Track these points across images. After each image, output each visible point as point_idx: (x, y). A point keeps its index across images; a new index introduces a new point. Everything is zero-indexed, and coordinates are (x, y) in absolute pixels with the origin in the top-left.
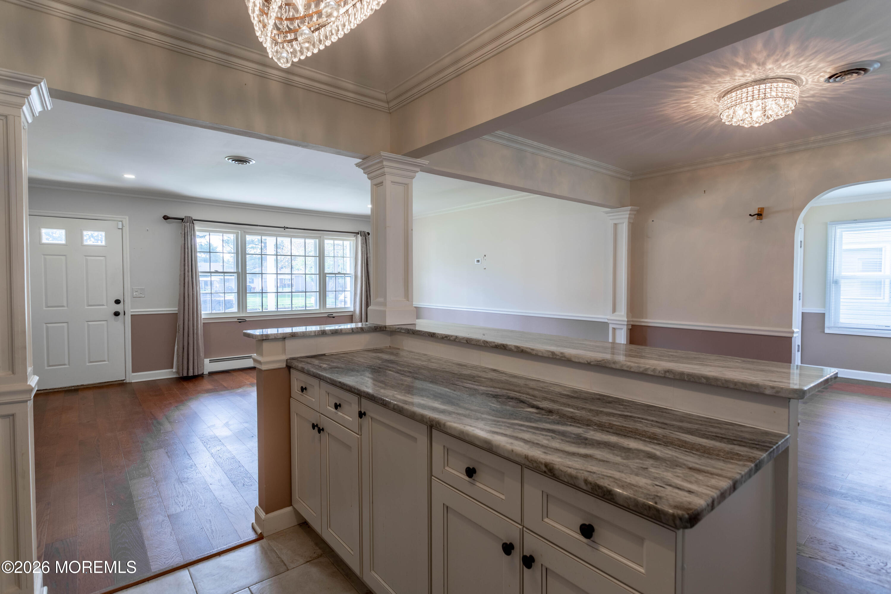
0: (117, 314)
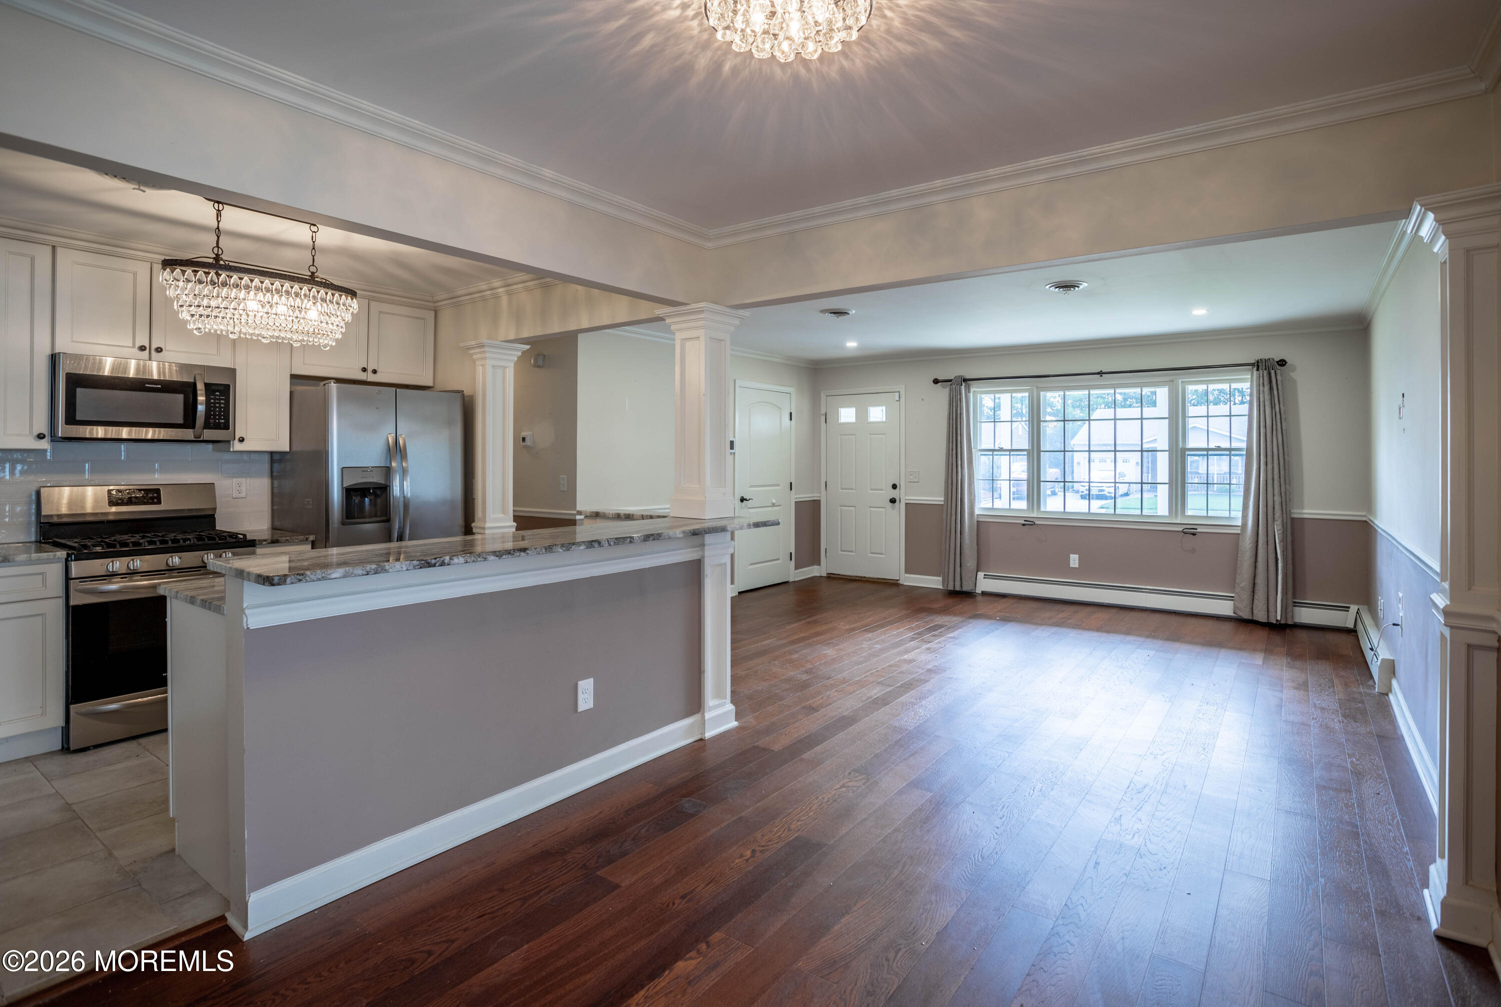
0: (893, 501)
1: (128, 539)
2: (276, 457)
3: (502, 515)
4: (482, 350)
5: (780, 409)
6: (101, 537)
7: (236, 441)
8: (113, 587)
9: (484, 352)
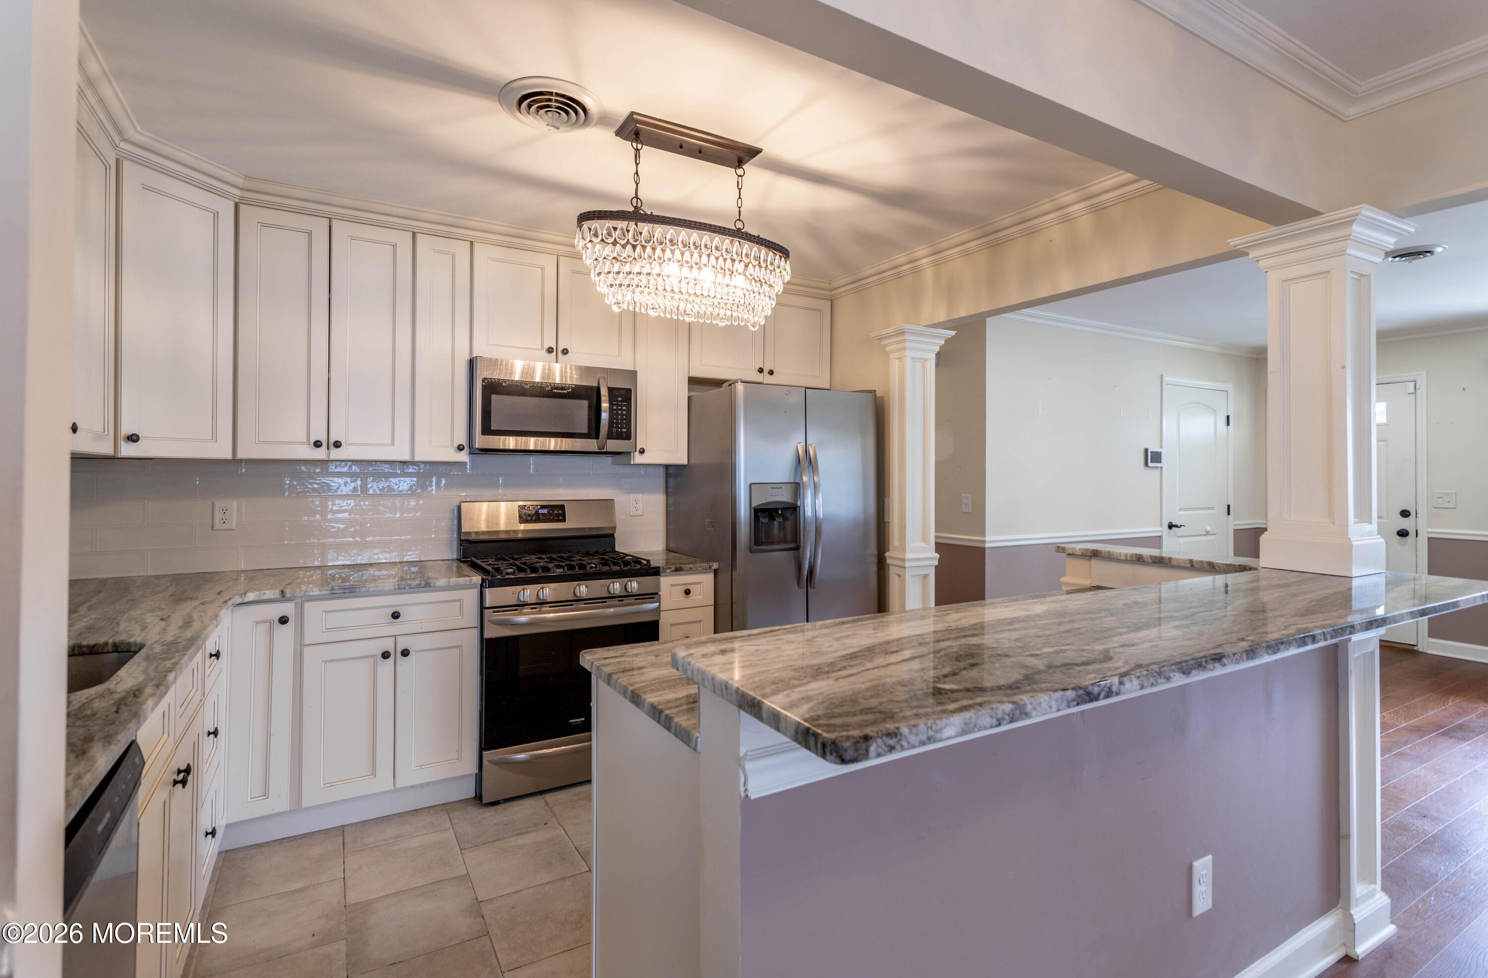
0: (1403, 533)
1: (537, 563)
2: (671, 471)
3: (923, 545)
4: (900, 338)
5: (1215, 411)
6: (513, 558)
7: (637, 453)
8: (523, 619)
9: (904, 341)
